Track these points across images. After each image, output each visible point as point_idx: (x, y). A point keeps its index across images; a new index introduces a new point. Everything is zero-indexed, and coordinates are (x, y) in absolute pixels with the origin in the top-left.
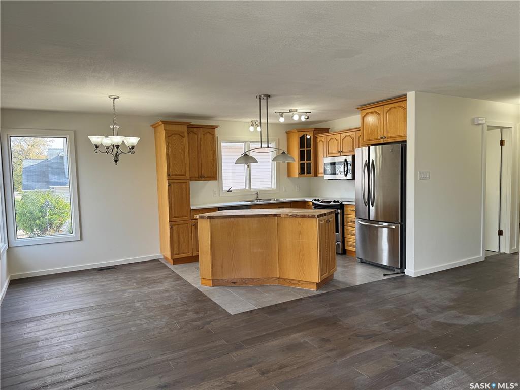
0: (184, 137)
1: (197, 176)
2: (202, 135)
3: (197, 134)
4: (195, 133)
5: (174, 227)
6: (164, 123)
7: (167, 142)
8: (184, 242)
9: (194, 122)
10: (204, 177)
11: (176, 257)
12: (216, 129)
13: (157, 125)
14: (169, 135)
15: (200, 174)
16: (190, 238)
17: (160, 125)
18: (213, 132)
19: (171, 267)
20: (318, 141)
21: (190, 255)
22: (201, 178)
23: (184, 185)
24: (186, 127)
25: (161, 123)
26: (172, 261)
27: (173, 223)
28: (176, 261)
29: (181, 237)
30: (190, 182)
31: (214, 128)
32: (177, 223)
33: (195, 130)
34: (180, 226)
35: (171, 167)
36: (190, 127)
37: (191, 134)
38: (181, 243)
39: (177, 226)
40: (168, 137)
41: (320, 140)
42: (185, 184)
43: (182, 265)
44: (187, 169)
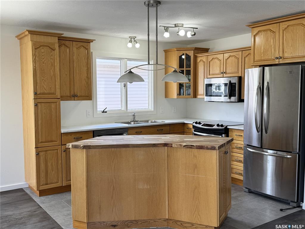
0: (54, 50)
1: (69, 95)
2: (75, 49)
3: (69, 48)
4: (67, 46)
5: (41, 154)
6: (31, 32)
7: (34, 55)
8: (53, 171)
9: (67, 34)
10: (77, 96)
11: (42, 188)
12: (91, 43)
13: (23, 35)
14: (36, 47)
15: (72, 93)
16: (60, 166)
17: (26, 36)
18: (87, 46)
19: (37, 199)
20: (198, 61)
21: (59, 184)
22: (74, 97)
23: (53, 106)
24: (57, 38)
25: (27, 33)
26: (38, 192)
27: (40, 149)
28: (42, 193)
29: (49, 164)
30: (61, 102)
31: (89, 41)
32: (45, 149)
33: (67, 43)
34: (48, 152)
35: (38, 84)
36: (61, 39)
37: (63, 48)
38: (49, 172)
39: (44, 153)
40: (35, 49)
41: (201, 60)
42: (55, 104)
43: (50, 196)
44: (58, 86)
